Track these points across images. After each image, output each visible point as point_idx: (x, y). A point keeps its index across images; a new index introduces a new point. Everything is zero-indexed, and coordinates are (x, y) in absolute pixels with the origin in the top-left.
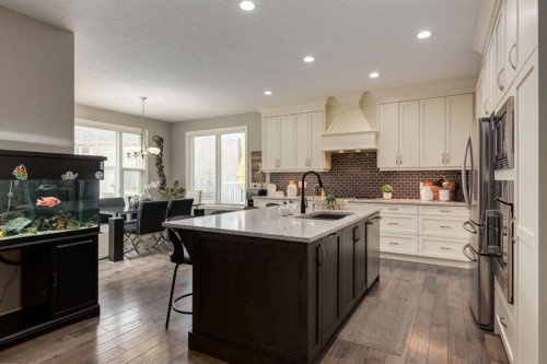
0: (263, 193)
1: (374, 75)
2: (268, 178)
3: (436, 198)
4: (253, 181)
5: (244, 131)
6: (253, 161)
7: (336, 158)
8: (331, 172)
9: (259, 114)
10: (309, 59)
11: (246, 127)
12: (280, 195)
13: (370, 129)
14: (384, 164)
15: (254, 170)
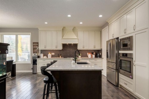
0: (39, 57)
1: (81, 23)
2: (40, 52)
3: (92, 57)
4: (34, 53)
5: (30, 34)
6: (33, 46)
7: (64, 45)
8: (63, 50)
9: (37, 29)
10: (69, 16)
11: (31, 33)
12: (45, 57)
13: (76, 38)
14: (79, 48)
15: (34, 49)
